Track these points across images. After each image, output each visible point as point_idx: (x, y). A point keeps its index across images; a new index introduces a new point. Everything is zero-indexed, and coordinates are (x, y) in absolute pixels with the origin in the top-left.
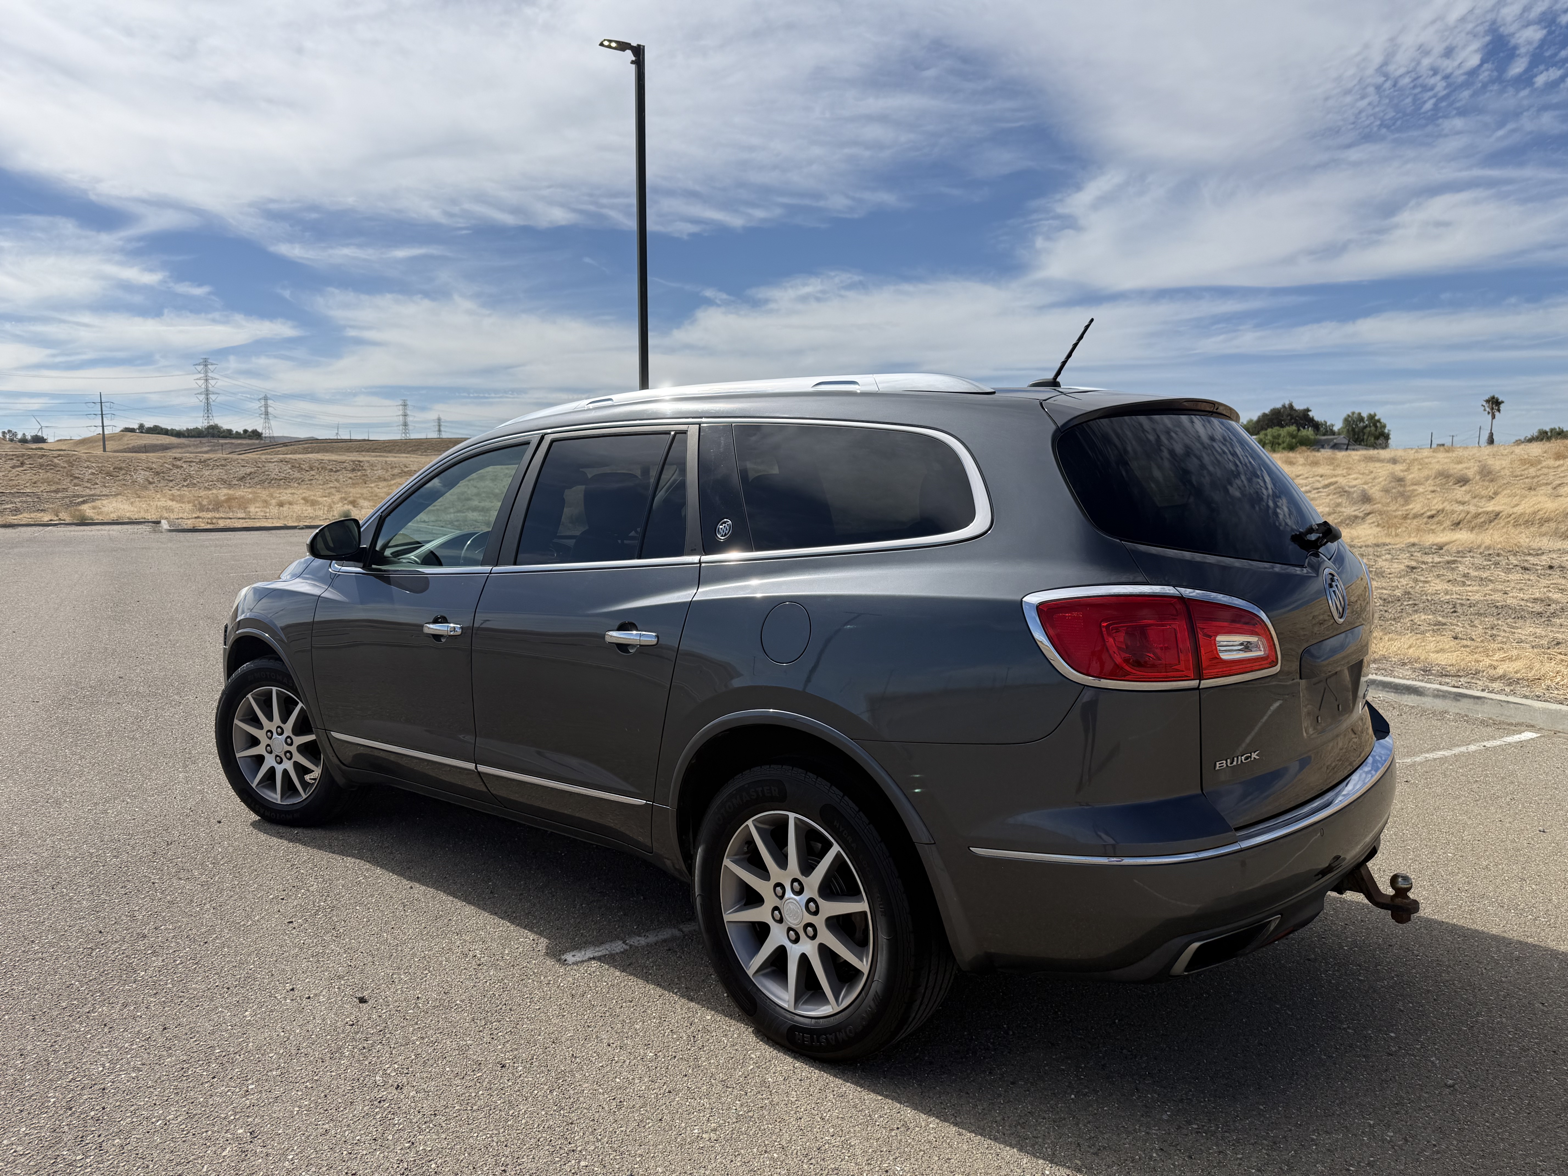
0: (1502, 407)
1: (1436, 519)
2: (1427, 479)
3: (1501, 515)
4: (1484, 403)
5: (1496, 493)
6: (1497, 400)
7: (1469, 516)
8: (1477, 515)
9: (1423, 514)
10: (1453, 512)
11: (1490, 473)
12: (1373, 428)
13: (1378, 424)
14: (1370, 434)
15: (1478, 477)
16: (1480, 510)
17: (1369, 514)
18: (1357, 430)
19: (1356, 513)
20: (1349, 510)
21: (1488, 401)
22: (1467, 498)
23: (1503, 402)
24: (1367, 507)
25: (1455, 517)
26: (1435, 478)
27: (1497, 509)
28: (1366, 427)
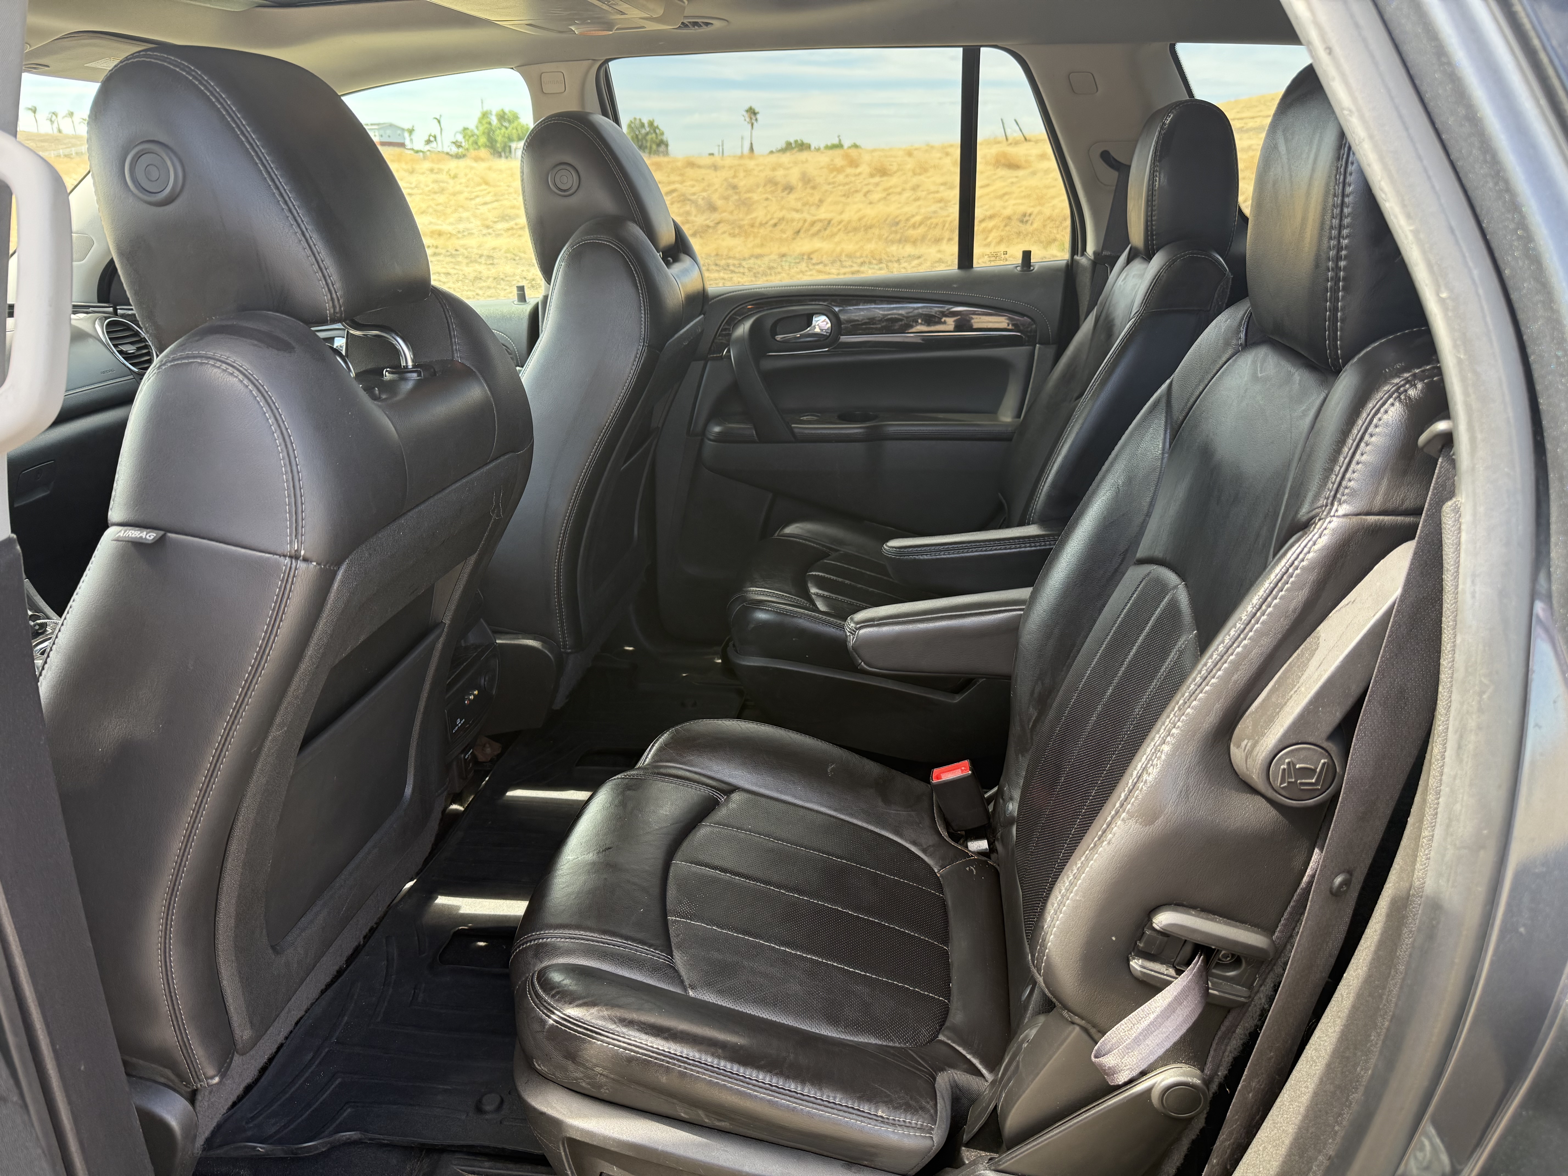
0: (758, 116)
1: (779, 227)
2: (758, 186)
3: (832, 222)
4: (745, 113)
5: (821, 201)
6: (754, 110)
7: (806, 224)
8: (813, 224)
9: (766, 223)
10: (793, 220)
11: (809, 181)
12: (654, 135)
13: (657, 131)
14: (652, 141)
15: (800, 185)
16: (815, 218)
17: (718, 223)
18: (640, 137)
19: (708, 222)
20: (700, 220)
21: (747, 111)
22: (799, 205)
23: (758, 113)
24: (716, 216)
25: (796, 225)
26: (765, 185)
27: (828, 216)
28: (647, 134)
